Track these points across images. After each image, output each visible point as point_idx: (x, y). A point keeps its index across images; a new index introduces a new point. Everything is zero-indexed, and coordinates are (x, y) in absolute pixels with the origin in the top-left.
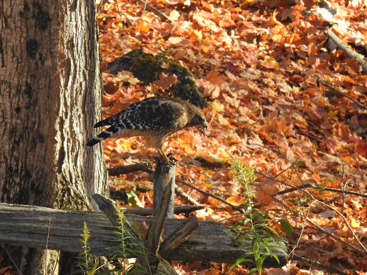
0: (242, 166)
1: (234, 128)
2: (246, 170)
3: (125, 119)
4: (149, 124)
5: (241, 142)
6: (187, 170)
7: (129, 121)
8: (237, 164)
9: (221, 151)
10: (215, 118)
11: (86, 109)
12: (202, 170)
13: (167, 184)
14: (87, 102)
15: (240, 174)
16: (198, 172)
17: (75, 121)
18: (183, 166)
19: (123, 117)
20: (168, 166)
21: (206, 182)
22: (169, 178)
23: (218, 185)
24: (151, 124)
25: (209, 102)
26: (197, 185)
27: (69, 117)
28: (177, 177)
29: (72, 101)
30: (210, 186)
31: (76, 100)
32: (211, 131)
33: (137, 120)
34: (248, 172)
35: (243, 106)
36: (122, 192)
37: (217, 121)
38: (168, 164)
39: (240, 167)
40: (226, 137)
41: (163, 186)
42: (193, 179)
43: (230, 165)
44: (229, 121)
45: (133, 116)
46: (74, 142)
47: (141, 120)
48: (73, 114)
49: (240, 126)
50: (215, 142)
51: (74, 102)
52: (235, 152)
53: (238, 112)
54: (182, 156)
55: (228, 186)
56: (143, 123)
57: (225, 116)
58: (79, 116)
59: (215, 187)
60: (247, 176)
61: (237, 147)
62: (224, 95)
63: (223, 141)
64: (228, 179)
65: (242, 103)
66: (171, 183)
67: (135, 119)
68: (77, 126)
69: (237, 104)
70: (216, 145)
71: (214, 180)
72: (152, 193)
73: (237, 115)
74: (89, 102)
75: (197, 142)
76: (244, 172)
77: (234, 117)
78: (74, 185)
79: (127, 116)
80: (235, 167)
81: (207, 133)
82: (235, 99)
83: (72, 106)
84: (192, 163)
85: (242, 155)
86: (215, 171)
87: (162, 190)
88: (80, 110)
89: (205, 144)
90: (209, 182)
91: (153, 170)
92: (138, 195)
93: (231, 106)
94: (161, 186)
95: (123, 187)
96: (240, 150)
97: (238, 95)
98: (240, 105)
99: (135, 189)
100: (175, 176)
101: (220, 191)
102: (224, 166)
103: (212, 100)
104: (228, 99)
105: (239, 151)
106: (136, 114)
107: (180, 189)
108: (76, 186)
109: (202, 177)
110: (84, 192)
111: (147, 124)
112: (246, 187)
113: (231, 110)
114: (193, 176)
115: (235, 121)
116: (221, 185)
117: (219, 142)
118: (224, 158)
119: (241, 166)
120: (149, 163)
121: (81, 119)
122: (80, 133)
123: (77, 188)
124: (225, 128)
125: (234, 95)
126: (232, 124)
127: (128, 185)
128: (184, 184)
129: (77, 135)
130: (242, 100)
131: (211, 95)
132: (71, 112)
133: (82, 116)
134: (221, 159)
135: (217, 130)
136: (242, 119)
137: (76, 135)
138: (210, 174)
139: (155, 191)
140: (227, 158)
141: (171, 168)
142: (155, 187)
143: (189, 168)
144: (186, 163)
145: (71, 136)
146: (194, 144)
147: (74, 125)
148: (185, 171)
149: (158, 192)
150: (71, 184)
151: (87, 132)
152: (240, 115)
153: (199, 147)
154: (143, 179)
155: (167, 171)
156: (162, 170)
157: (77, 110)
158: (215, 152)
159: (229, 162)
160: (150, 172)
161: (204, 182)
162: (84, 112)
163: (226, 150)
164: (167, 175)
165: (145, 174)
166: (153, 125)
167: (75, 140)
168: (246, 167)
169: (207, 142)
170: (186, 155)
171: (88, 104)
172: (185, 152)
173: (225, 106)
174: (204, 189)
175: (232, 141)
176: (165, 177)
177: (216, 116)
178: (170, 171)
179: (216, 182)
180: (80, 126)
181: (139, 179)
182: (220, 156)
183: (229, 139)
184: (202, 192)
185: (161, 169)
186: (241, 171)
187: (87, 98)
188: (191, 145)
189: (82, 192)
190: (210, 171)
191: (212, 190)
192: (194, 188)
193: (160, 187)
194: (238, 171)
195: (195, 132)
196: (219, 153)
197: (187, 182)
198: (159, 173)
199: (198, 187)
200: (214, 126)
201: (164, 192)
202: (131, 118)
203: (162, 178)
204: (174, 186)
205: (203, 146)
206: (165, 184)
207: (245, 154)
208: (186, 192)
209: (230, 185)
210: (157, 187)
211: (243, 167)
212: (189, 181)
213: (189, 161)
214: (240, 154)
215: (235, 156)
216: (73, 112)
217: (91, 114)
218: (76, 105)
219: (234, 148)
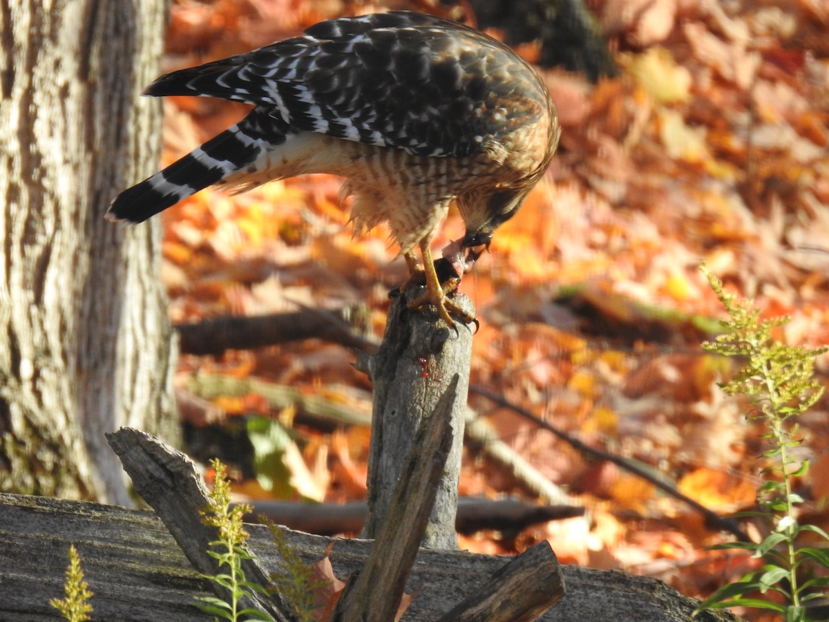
0: (764, 338)
1: (729, 175)
2: (782, 359)
3: (293, 83)
4: (390, 128)
5: (756, 239)
6: (516, 348)
7: (307, 96)
8: (743, 329)
9: (667, 274)
10: (651, 129)
11: (95, 62)
12: (581, 348)
13: (435, 400)
14: (99, 31)
15: (755, 372)
16: (563, 359)
17: (45, 113)
18: (498, 327)
19: (283, 71)
20: (441, 324)
21: (596, 400)
22: (441, 375)
23: (648, 417)
24: (398, 128)
25: (625, 58)
26: (558, 412)
27: (18, 92)
28: (475, 374)
29: (36, 22)
30: (611, 418)
31: (56, 20)
32: (631, 185)
33: (341, 100)
34: (789, 367)
35: (772, 81)
36: (234, 428)
37: (658, 140)
38: (439, 315)
39: (754, 342)
40: (693, 210)
41: (414, 410)
42: (540, 388)
43: (702, 335)
44: (708, 142)
45: (329, 79)
46: (37, 202)
47: (359, 105)
48: (36, 81)
49: (753, 167)
50: (643, 229)
51: (46, 29)
52: (731, 279)
53: (747, 103)
54: (500, 285)
55: (688, 422)
56: (365, 116)
57: (692, 121)
58: (64, 92)
59: (634, 425)
60: (783, 385)
61: (738, 256)
62: (693, 31)
63: (678, 229)
64: (692, 391)
65: (771, 69)
66: (450, 396)
67: (336, 94)
68: (51, 134)
69: (745, 70)
70: (646, 245)
71: (632, 394)
72: (363, 440)
73: (743, 118)
74: (110, 31)
75: (565, 228)
76: (769, 367)
77: (731, 128)
78: (27, 387)
79: (302, 70)
80: (735, 342)
81: (614, 190)
82: (738, 49)
83: (35, 44)
84: (537, 318)
85: (759, 291)
86: (638, 355)
87: (410, 427)
88: (70, 66)
89: (599, 237)
90: (610, 405)
91: (373, 338)
92: (301, 445)
93: (720, 80)
94: (405, 407)
95: (236, 405)
96: (751, 271)
97: (754, 34)
98: (760, 75)
99: (287, 417)
100: (468, 371)
101: (656, 444)
102: (678, 338)
103: (638, 50)
104: (706, 46)
105: (744, 275)
106: (343, 73)
107: (483, 428)
108: (37, 394)
109: (581, 378)
110: (68, 421)
111: (379, 126)
112: (778, 428)
113: (718, 97)
114: (543, 372)
115: (735, 143)
116: (661, 418)
117: (663, 233)
118: (678, 300)
119: (758, 337)
120: (355, 310)
121: (72, 105)
122: (66, 162)
123: (40, 403)
124: (690, 172)
125: (737, 30)
126: (722, 155)
127: (260, 400)
128: (502, 404)
129: (50, 172)
130: (768, 56)
131: (633, 28)
132: (30, 71)
133: (76, 89)
134: (666, 308)
135: (655, 181)
136: (764, 138)
137: (43, 173)
138: (614, 368)
139: (379, 427)
140: (692, 302)
141: (453, 334)
142: (379, 410)
143: (526, 337)
144: (515, 317)
145: (26, 175)
146: (551, 235)
147: (40, 128)
148: (507, 353)
149: (391, 432)
150: (12, 381)
151: (94, 164)
152: (757, 121)
153: (574, 252)
154: (326, 374)
155: (437, 348)
156: (413, 340)
157: (57, 64)
158: (641, 273)
159: (701, 322)
160: (357, 346)
161: (588, 405)
162: (84, 73)
163: (692, 269)
164: (433, 361)
165: (335, 354)
166: (403, 135)
167: (38, 194)
168: (779, 344)
169: (608, 229)
170: (514, 280)
171: (105, 38)
172: (510, 268)
173: (694, 74)
174: (588, 433)
175: (718, 230)
176: (426, 372)
177: (654, 117)
178: (449, 347)
179: (642, 405)
180: (65, 133)
181: (307, 377)
182: (663, 292)
183: (705, 220)
184: (576, 445)
185: (409, 335)
186: (757, 362)
187: (102, 14)
188: (538, 238)
189: (61, 421)
190: (617, 356)
191: (620, 436)
192: (539, 425)
193: (404, 416)
194: (742, 360)
195: (560, 182)
196: (657, 279)
197: (512, 396)
198: (400, 353)
199: (559, 423)
200: (643, 162)
201: (421, 436)
202: (318, 83)
203: (413, 376)
204: (462, 415)
205: (592, 246)
206: (428, 402)
207: (770, 291)
208: (508, 439)
209: (699, 419)
210: (387, 411)
211: (769, 344)
212: (525, 393)
213: (528, 306)
214: (751, 286)
215: (729, 294)
216: (39, 72)
217: (114, 86)
218: (54, 38)
219: (723, 261)
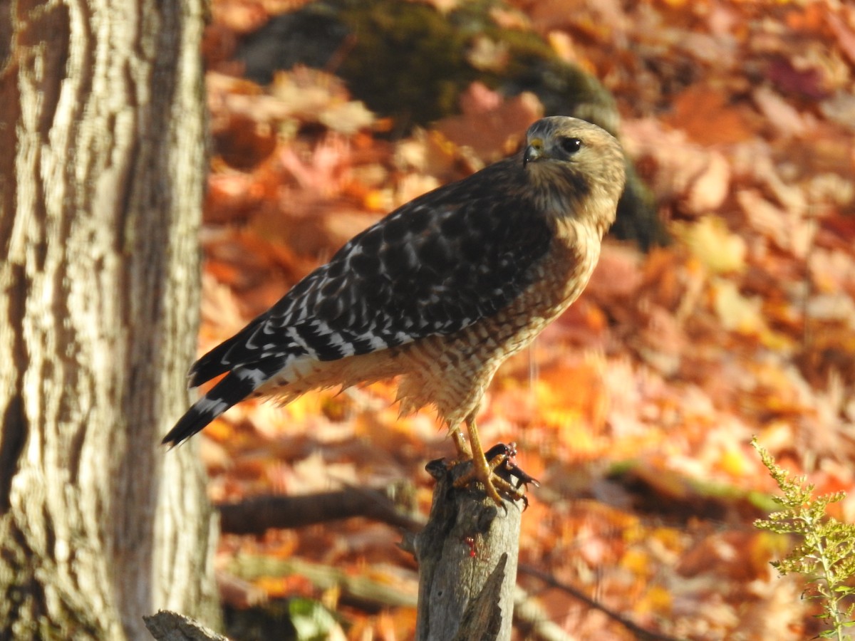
0: (818, 516)
1: (786, 347)
2: (837, 537)
3: (309, 321)
4: (409, 324)
5: (813, 413)
6: (567, 527)
7: (324, 328)
8: (797, 506)
9: (722, 449)
10: (705, 301)
11: (131, 234)
12: (633, 526)
13: (483, 580)
14: (135, 201)
15: (809, 550)
16: (615, 537)
17: (80, 286)
18: (548, 504)
19: (297, 313)
20: (489, 502)
21: (649, 579)
22: (489, 555)
23: (703, 597)
24: (416, 320)
25: (677, 227)
26: (611, 592)
27: (52, 264)
28: (524, 554)
29: (70, 193)
30: (665, 598)
31: (90, 190)
32: (685, 359)
33: (353, 319)
34: (845, 545)
35: (829, 249)
36: (276, 610)
37: (711, 311)
38: (487, 493)
39: (808, 520)
40: (748, 382)
41: (461, 591)
42: (592, 567)
43: (760, 513)
44: (764, 313)
45: (335, 305)
46: (71, 379)
47: (371, 315)
48: (70, 254)
49: (809, 339)
50: (697, 403)
51: (80, 200)
52: (788, 455)
53: (803, 272)
54: (550, 462)
55: (745, 602)
56: (381, 325)
57: (747, 290)
58: (100, 265)
59: (688, 605)
60: (839, 563)
61: (795, 430)
62: (748, 199)
63: (734, 403)
64: (748, 570)
65: (828, 237)
66: (498, 576)
67: (346, 315)
68: (86, 308)
69: (801, 238)
70: (700, 420)
71: (687, 573)
72: (409, 622)
73: (799, 288)
74: (146, 201)
75: (616, 402)
76: (824, 545)
77: (787, 298)
78: (63, 568)
79: (311, 306)
80: (789, 519)
81: (667, 362)
82: (794, 218)
83: (69, 216)
84: (588, 495)
85: (817, 466)
86: (692, 533)
87: (457, 608)
88: (105, 238)
89: (651, 411)
90: (663, 584)
91: (419, 516)
92: (346, 627)
93: (776, 250)
94: (451, 588)
95: (278, 587)
96: (809, 446)
97: (810, 201)
98: (817, 244)
99: (331, 598)
100: (516, 550)
101: (712, 625)
102: (733, 516)
103: (690, 218)
104: (761, 213)
105: (801, 449)
106: (346, 293)
107: (533, 609)
108: (73, 575)
109: (634, 557)
111: (398, 326)
112: (834, 608)
113: (774, 267)
114: (594, 550)
115: (791, 314)
116: (717, 597)
117: (718, 406)
118: (734, 476)
119: (812, 514)
120: (400, 488)
121: (108, 279)
122: (102, 337)
123: (76, 585)
124: (745, 344)
125: (793, 197)
126: (779, 326)
127: (303, 581)
128: (552, 584)
129: (85, 348)
130: (825, 224)
131: (685, 196)
132: (63, 242)
133: (111, 261)
134: (720, 485)
135: (709, 353)
136: (822, 308)
137: (78, 348)
138: (668, 546)
139: (425, 610)
140: (748, 477)
141: (501, 512)
142: (425, 591)
143: (578, 515)
144: (566, 494)
145: (61, 350)
146: (602, 409)
147: (74, 302)
148: (557, 531)
149: (438, 613)
151: (131, 339)
152: (814, 291)
153: (625, 426)
154: (371, 554)
155: (484, 526)
156: (460, 519)
157: (92, 237)
158: (695, 449)
159: (758, 499)
160: (402, 525)
161: (641, 585)
162: (119, 245)
163: (747, 444)
164: (480, 539)
165: (380, 533)
166: (425, 323)
167: (73, 369)
168: (834, 521)
169: (661, 403)
170: (564, 456)
171: (141, 209)
172: (563, 445)
173: (749, 243)
174: (641, 614)
175: (774, 403)
176: (473, 551)
177: (708, 288)
178: (497, 526)
179: (698, 584)
180: (100, 307)
181: (351, 557)
182: (718, 467)
183: (761, 393)
184: (629, 626)
185: (456, 513)
186: (812, 540)
187: (138, 186)
188: (589, 413)
190: (672, 534)
191: (674, 616)
192: (590, 605)
193: (451, 597)
194: (798, 538)
195: (611, 355)
196: (711, 454)
197: (563, 576)
198: (446, 532)
199: (612, 603)
200: (696, 334)
201: (468, 618)
203: (459, 556)
204: (512, 595)
205: (645, 420)
206: (474, 581)
207: (828, 467)
208: (559, 619)
209: (755, 599)
210: (434, 592)
211: (824, 521)
212: (576, 572)
213: (577, 483)
214: (808, 461)
215: (784, 470)
216: (73, 244)
217: (150, 259)
218: (88, 209)
219: (779, 435)
